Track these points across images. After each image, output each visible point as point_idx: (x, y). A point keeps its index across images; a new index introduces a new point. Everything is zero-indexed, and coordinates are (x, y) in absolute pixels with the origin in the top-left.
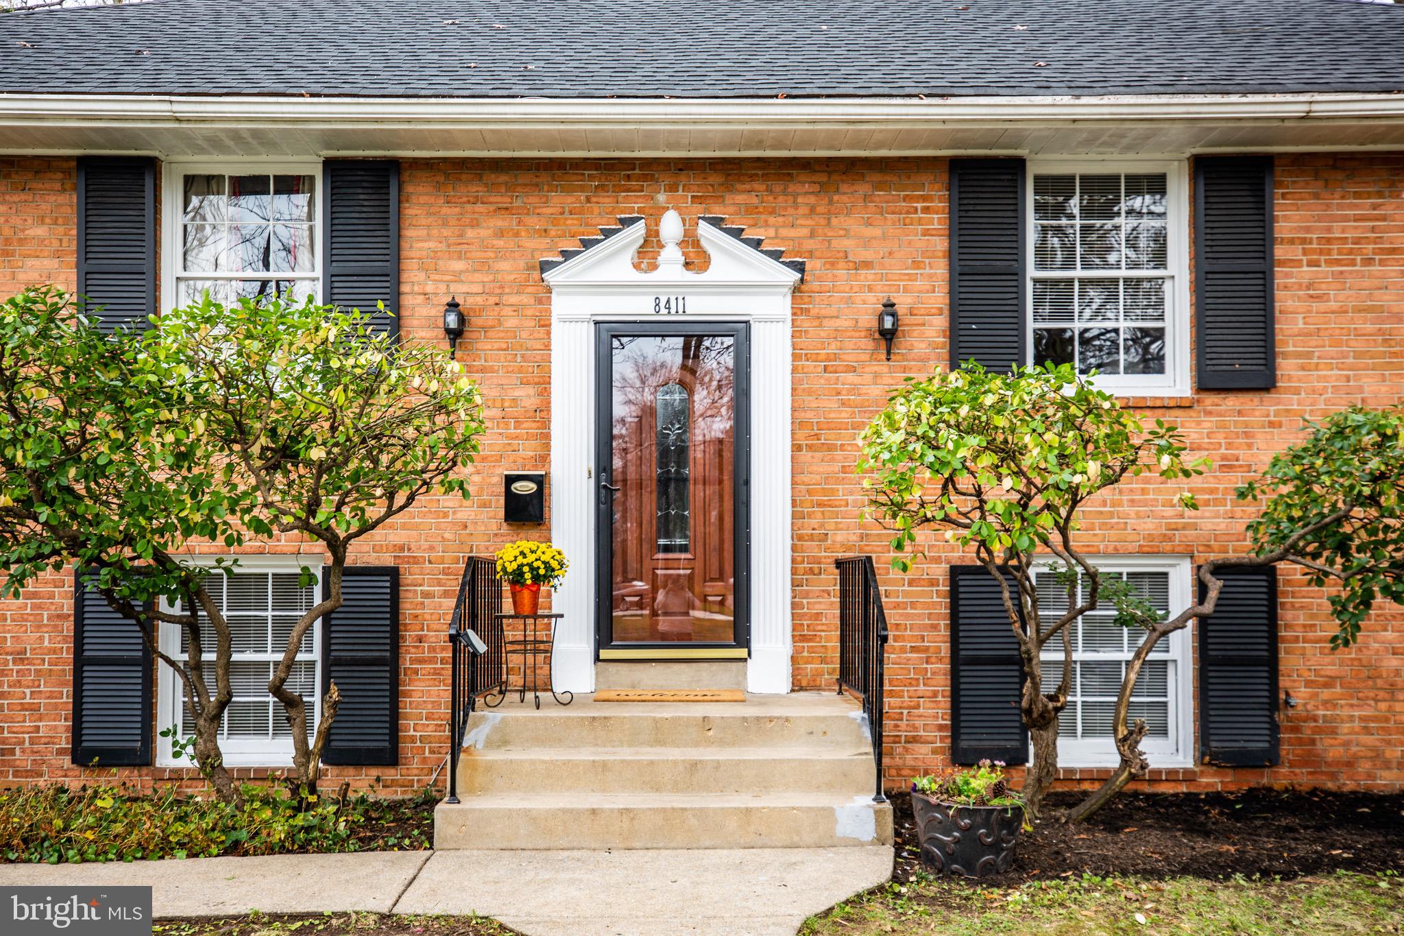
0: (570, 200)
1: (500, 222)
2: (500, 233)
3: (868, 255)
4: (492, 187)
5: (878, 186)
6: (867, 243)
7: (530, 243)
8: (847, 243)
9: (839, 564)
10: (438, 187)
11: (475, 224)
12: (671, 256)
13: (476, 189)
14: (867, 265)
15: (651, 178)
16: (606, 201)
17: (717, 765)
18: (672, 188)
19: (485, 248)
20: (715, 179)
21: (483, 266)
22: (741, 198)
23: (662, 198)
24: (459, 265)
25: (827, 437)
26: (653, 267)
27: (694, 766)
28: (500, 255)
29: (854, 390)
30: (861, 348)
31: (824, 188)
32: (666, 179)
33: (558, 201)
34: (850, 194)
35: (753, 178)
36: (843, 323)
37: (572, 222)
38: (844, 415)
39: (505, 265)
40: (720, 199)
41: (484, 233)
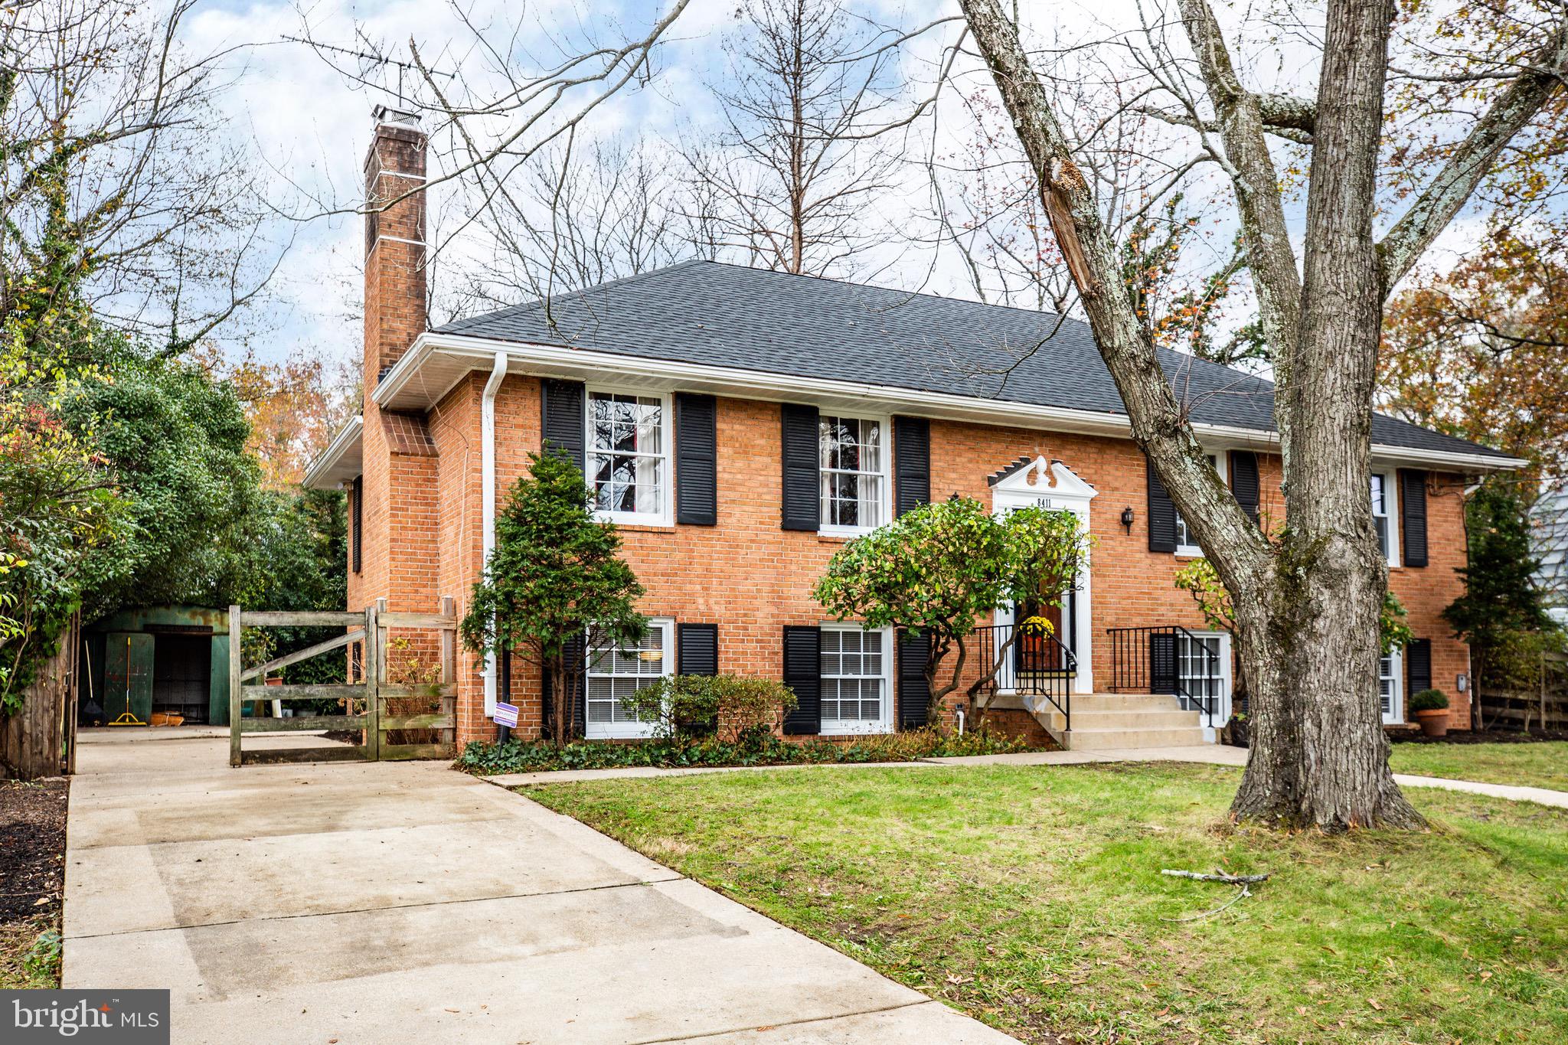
0: (1001, 447)
1: (970, 455)
2: (970, 461)
3: (1116, 484)
4: (967, 437)
5: (1121, 452)
6: (1116, 478)
7: (983, 467)
8: (1108, 478)
9: (1108, 631)
10: (944, 434)
11: (959, 455)
12: (1043, 479)
13: (960, 437)
14: (1117, 489)
15: (1030, 439)
16: (1014, 448)
17: (1146, 715)
18: (1041, 445)
19: (964, 467)
20: (1058, 442)
21: (963, 477)
22: (1068, 453)
23: (1037, 449)
24: (953, 475)
25: (1103, 571)
26: (1034, 483)
27: (1138, 716)
28: (971, 472)
29: (1113, 549)
30: (1115, 528)
31: (1100, 451)
32: (1039, 440)
33: (996, 447)
34: (1110, 455)
35: (1073, 443)
36: (1108, 516)
37: (1000, 457)
38: (1108, 561)
39: (973, 477)
40: (1060, 452)
41: (964, 460)
